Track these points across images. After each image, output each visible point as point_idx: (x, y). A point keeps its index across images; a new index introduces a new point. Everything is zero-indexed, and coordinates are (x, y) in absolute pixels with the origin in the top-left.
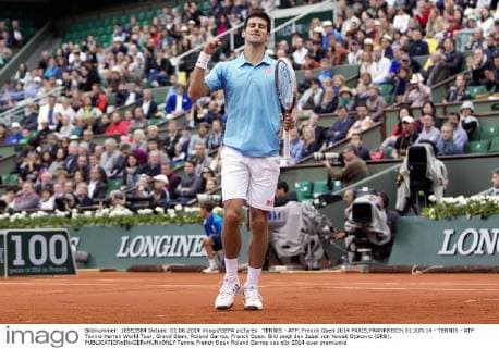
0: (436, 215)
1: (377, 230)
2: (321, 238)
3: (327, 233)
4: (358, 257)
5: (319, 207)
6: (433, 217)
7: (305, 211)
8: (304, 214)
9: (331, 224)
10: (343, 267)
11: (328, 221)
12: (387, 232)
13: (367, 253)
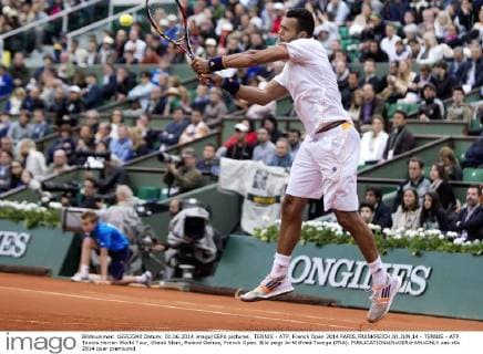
0: (269, 237)
1: (204, 247)
2: (141, 249)
3: (148, 244)
4: (178, 273)
5: (142, 215)
6: (264, 239)
7: (127, 219)
8: (126, 222)
9: (154, 236)
10: (162, 283)
11: (151, 232)
12: (213, 250)
13: (190, 270)
